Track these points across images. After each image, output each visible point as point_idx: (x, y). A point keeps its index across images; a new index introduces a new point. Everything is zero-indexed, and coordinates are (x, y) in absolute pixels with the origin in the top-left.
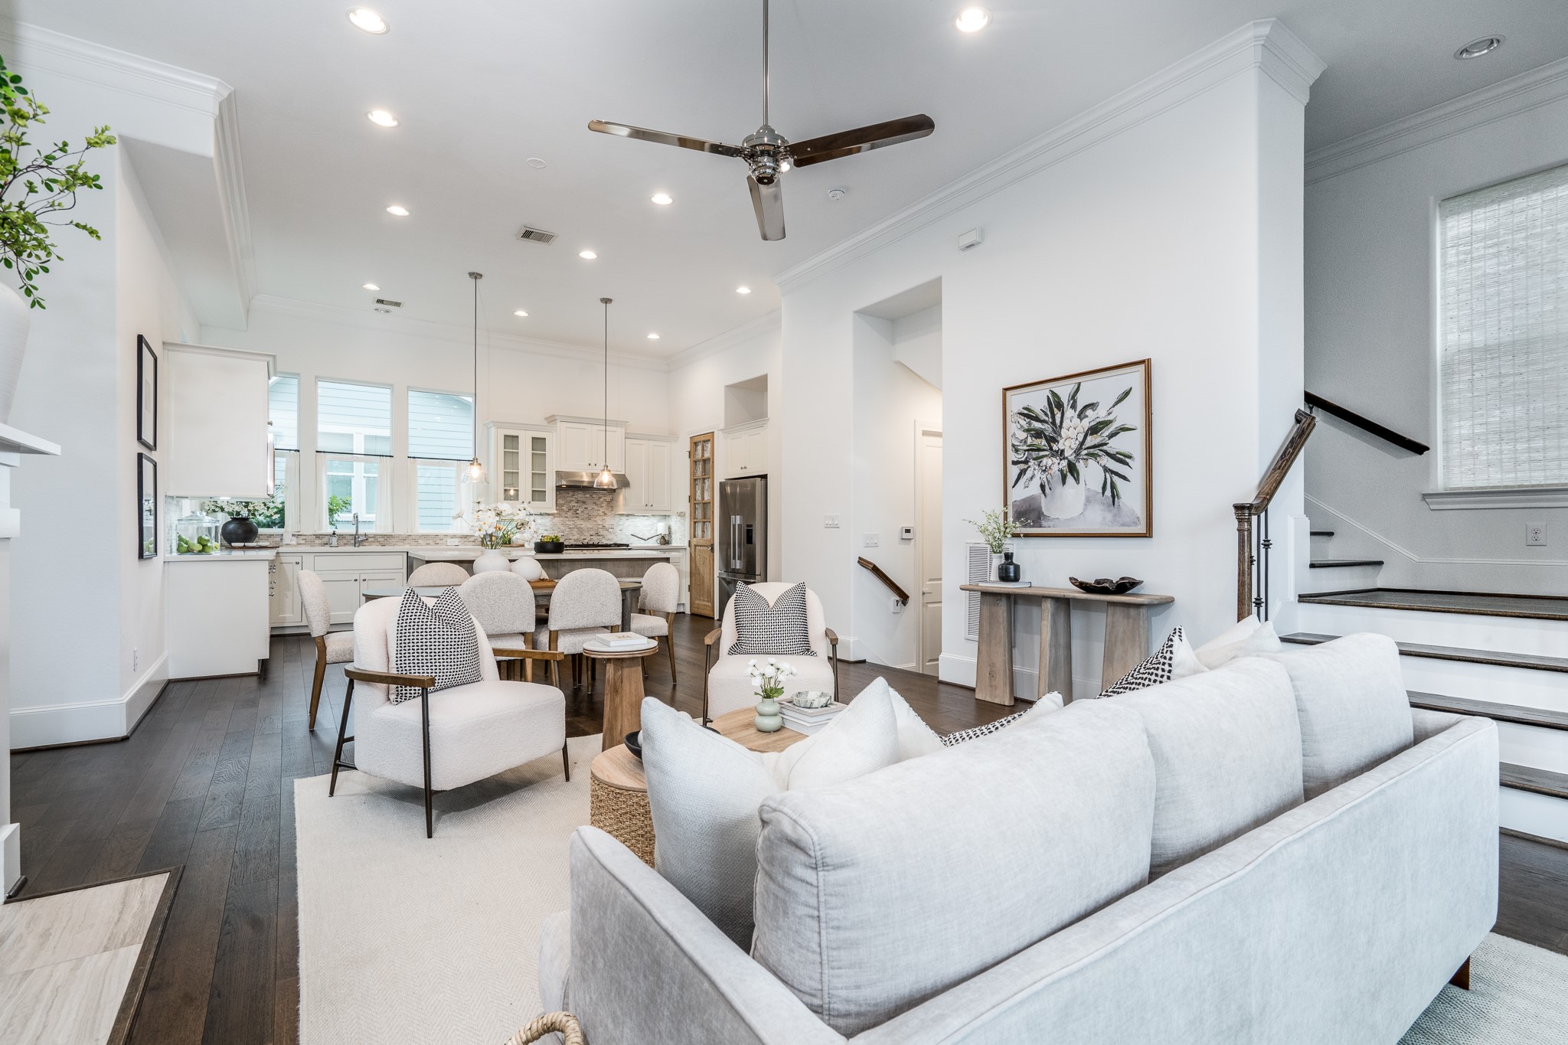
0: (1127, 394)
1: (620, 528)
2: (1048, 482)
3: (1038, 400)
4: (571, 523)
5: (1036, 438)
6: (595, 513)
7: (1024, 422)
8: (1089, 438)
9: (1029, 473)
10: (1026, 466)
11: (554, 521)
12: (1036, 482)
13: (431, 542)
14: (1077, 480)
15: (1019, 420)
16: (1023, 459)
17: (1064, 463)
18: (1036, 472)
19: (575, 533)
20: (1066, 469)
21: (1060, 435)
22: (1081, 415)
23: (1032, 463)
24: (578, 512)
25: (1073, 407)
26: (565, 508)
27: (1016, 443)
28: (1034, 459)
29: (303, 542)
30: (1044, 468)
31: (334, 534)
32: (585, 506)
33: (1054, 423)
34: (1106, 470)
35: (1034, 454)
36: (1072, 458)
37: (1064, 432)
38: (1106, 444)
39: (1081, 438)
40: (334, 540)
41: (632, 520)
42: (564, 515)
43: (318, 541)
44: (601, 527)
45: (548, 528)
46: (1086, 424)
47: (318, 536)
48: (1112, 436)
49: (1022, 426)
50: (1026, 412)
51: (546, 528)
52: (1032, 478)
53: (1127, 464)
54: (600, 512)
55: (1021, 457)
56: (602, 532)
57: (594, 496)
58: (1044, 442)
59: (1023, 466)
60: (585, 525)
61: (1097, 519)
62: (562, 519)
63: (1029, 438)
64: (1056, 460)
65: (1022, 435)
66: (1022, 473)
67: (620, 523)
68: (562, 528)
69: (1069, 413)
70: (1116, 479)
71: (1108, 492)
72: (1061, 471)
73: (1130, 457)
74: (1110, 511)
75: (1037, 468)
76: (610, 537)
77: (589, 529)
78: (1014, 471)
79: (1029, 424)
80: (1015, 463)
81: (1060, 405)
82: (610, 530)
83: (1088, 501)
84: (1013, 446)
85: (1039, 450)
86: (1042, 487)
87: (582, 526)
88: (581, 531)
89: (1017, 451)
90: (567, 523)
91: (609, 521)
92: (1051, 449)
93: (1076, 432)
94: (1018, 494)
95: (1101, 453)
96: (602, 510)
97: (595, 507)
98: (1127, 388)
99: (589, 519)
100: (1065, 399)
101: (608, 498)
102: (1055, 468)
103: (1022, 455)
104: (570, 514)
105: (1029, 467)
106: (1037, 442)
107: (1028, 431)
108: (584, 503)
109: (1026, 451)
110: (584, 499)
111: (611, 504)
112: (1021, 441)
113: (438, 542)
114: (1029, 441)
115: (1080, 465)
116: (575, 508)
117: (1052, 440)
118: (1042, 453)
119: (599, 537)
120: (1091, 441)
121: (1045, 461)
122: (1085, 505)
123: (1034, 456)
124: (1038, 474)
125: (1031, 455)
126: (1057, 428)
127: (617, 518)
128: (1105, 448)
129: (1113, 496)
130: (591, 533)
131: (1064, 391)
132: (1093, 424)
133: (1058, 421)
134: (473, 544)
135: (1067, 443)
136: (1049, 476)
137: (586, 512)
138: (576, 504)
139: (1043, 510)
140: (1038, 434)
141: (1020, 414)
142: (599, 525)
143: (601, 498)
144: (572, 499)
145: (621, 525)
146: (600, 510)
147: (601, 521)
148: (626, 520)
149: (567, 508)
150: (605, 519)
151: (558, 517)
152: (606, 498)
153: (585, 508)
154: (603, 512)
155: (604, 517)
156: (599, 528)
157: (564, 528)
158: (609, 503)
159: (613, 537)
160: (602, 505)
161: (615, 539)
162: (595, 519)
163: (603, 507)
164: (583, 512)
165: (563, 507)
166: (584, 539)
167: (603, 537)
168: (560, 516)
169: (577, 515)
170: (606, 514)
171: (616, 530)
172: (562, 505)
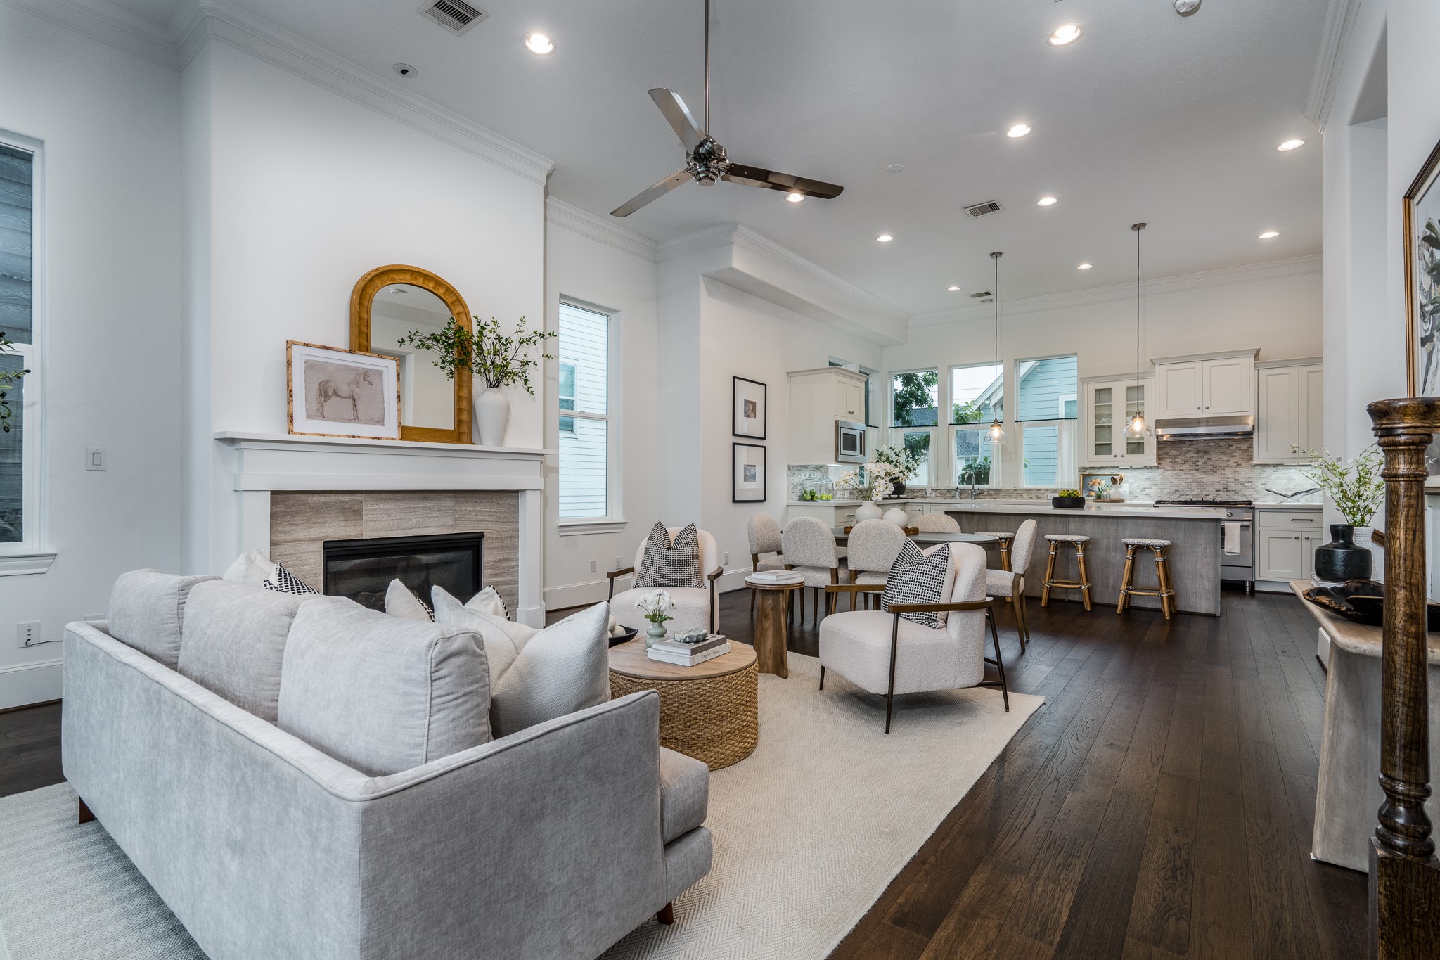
1: (1263, 481)
4: (1189, 476)
6: (1224, 464)
11: (1165, 474)
13: (1033, 496)
19: (1193, 488)
24: (1197, 463)
26: (1180, 460)
29: (939, 495)
31: (958, 488)
32: (1209, 456)
40: (957, 494)
41: (1280, 473)
42: (1178, 467)
43: (948, 495)
44: (1232, 480)
45: (1158, 482)
47: (949, 491)
51: (1155, 482)
54: (1231, 463)
56: (1233, 487)
60: (1207, 478)
62: (1176, 472)
67: (1262, 476)
68: (1176, 482)
76: (1246, 492)
77: (1214, 484)
82: (1246, 484)
87: (1204, 480)
88: (1202, 485)
90: (1183, 476)
91: (1244, 473)
96: (1233, 460)
97: (1224, 458)
99: (1214, 470)
101: (1244, 446)
104: (1186, 466)
108: (1207, 452)
110: (1207, 449)
111: (1248, 454)
113: (1039, 496)
116: (1194, 460)
119: (1228, 493)
127: (1258, 470)
130: (1218, 487)
137: (1210, 463)
138: (1196, 455)
142: (1229, 478)
143: (1232, 446)
144: (1189, 449)
145: (1266, 478)
146: (1230, 461)
147: (1232, 473)
148: (1274, 471)
149: (1182, 460)
150: (1237, 471)
151: (1171, 470)
152: (1239, 446)
153: (1208, 459)
154: (1235, 463)
155: (1237, 469)
156: (1230, 482)
157: (1179, 482)
158: (1244, 451)
159: (1251, 493)
160: (1234, 454)
161: (1254, 496)
162: (1223, 471)
163: (1235, 456)
164: (1205, 463)
165: (1177, 460)
166: (1206, 495)
167: (1236, 492)
168: (1173, 468)
169: (1197, 468)
170: (1240, 465)
171: (1257, 484)
172: (1177, 457)
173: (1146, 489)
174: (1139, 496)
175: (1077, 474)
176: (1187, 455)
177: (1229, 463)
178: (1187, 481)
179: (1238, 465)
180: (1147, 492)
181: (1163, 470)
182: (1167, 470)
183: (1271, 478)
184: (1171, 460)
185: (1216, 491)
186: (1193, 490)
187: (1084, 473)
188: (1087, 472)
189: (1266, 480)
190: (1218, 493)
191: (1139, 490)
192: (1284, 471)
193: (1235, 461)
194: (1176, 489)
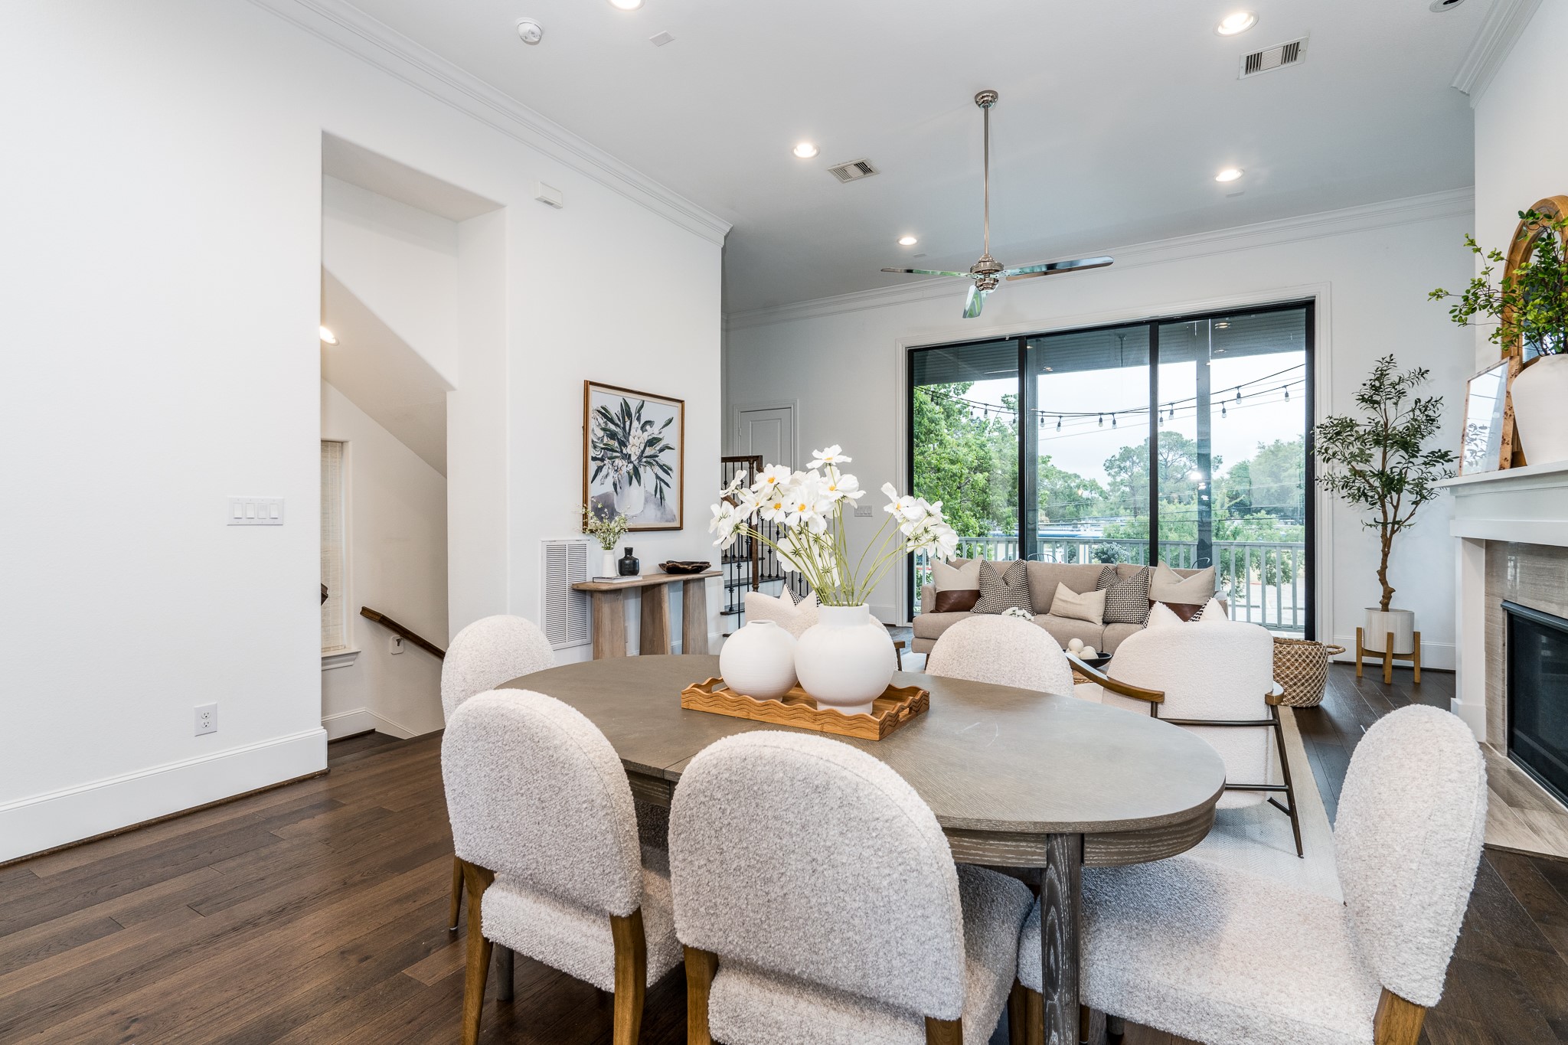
0: (670, 421)
2: (619, 481)
3: (613, 403)
5: (611, 439)
7: (601, 421)
8: (647, 448)
9: (604, 471)
10: (602, 464)
12: (610, 481)
14: (639, 482)
15: (598, 417)
16: (600, 456)
17: (631, 466)
18: (610, 471)
20: (631, 471)
21: (628, 441)
22: (643, 429)
23: (607, 461)
25: (639, 419)
27: (595, 440)
28: (609, 459)
30: (616, 468)
33: (624, 428)
34: (658, 477)
35: (609, 453)
36: (636, 463)
37: (631, 438)
38: (658, 456)
39: (642, 448)
46: (646, 436)
48: (661, 450)
49: (599, 424)
50: (604, 411)
52: (606, 476)
53: (669, 474)
55: (599, 454)
58: (616, 444)
59: (600, 463)
61: (651, 518)
63: (605, 437)
64: (625, 463)
65: (601, 433)
66: (599, 469)
69: (635, 423)
70: (662, 484)
71: (658, 495)
72: (628, 473)
73: (671, 470)
74: (659, 510)
75: (611, 467)
78: (593, 466)
79: (606, 424)
80: (594, 459)
81: (630, 415)
83: (646, 501)
84: (593, 441)
85: (613, 450)
86: (615, 485)
89: (595, 447)
92: (622, 451)
93: (639, 441)
94: (596, 489)
95: (654, 463)
98: (671, 417)
100: (633, 411)
102: (624, 469)
103: (599, 453)
105: (605, 465)
106: (611, 442)
107: (604, 430)
109: (602, 448)
112: (599, 439)
114: (606, 440)
115: (641, 470)
117: (623, 444)
118: (615, 454)
120: (649, 451)
121: (617, 461)
122: (645, 504)
123: (609, 456)
124: (612, 473)
125: (607, 454)
126: (627, 434)
128: (656, 459)
129: (661, 498)
131: (634, 402)
132: (650, 437)
133: (627, 428)
135: (633, 449)
136: (620, 476)
139: (616, 506)
140: (612, 435)
141: (599, 411)
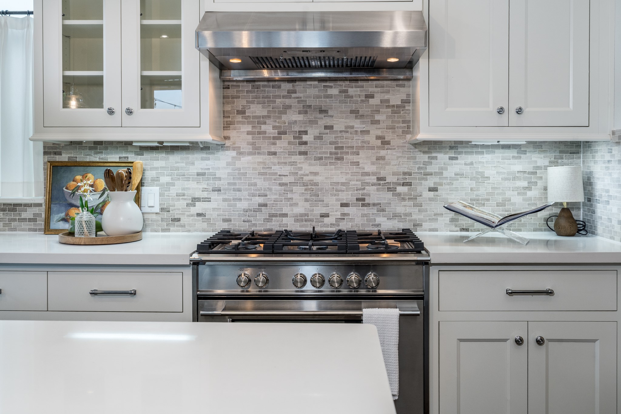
1: (430, 182)
4: (286, 170)
6: (356, 141)
11: (238, 164)
19: (296, 197)
24: (305, 138)
26: (268, 128)
32: (328, 121)
42: (265, 146)
44: (373, 179)
51: (217, 184)
56: (374, 197)
57: (352, 91)
60: (325, 175)
62: (260, 159)
67: (429, 169)
68: (261, 183)
77: (337, 188)
82: (400, 189)
87: (317, 179)
90: (276, 169)
91: (395, 163)
96: (375, 131)
97: (358, 125)
99: (338, 155)
101: (396, 98)
104: (282, 145)
108: (323, 111)
110: (324, 103)
111: (405, 117)
116: (297, 129)
119: (366, 210)
127: (423, 157)
130: (345, 197)
134: (32, 225)
137: (329, 137)
138: (301, 117)
142: (367, 174)
143: (372, 97)
144: (287, 101)
145: (436, 174)
146: (368, 132)
147: (373, 164)
148: (451, 158)
149: (274, 127)
150: (382, 158)
151: (250, 154)
152: (386, 97)
153: (326, 127)
154: (378, 138)
155: (383, 153)
156: (368, 184)
157: (266, 184)
158: (397, 109)
159: (408, 210)
160: (377, 117)
161: (414, 217)
162: (355, 158)
163: (378, 122)
164: (319, 138)
165: (264, 127)
166: (323, 216)
167: (380, 208)
168: (256, 150)
169: (303, 148)
170: (388, 143)
171: (419, 189)
172: (261, 120)
173: (198, 199)
174: (184, 220)
175: (41, 159)
176: (284, 117)
177: (366, 138)
178: (285, 180)
179: (385, 143)
180: (200, 207)
181: (234, 153)
182: (240, 153)
183: (445, 174)
184: (249, 128)
185: (343, 205)
186: (296, 204)
187: (58, 158)
188: (64, 157)
189: (436, 179)
190: (346, 210)
191: (181, 204)
192: (470, 158)
193: (379, 133)
194: (261, 200)
